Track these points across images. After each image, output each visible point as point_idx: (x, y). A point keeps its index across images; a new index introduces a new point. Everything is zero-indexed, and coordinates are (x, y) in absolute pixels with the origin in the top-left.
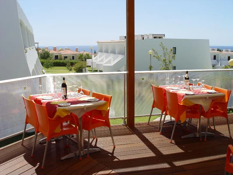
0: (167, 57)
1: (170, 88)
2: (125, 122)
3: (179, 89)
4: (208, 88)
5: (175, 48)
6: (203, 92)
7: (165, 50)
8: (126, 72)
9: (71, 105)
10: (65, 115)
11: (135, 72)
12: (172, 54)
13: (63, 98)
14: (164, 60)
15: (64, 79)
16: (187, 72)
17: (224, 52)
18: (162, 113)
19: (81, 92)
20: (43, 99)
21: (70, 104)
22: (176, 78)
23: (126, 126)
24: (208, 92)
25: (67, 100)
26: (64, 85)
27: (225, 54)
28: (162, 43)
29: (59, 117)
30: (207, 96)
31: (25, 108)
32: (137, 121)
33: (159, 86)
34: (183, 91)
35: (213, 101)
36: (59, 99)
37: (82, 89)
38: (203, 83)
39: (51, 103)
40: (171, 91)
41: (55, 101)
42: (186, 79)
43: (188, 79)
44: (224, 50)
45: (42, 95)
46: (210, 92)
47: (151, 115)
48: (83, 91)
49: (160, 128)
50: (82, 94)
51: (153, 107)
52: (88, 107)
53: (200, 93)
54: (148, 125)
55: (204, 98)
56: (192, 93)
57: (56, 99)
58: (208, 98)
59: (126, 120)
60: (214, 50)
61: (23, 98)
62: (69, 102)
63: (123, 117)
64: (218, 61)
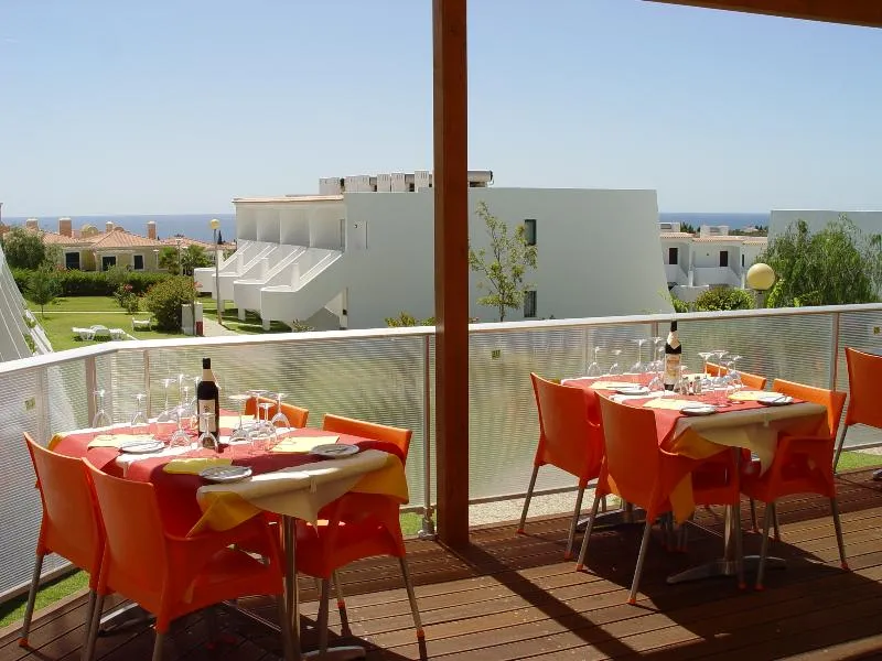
0: (506, 256)
2: (429, 527)
3: (645, 389)
4: (750, 385)
5: (534, 222)
6: (742, 402)
7: (499, 230)
8: (432, 329)
9: (254, 474)
10: (239, 517)
11: (472, 327)
13: (208, 443)
14: (494, 269)
15: (207, 364)
16: (674, 326)
17: (704, 235)
18: (583, 486)
19: (279, 416)
20: (122, 452)
21: (250, 472)
22: (619, 345)
23: (436, 539)
24: (760, 402)
25: (228, 455)
26: (207, 391)
27: (710, 242)
28: (483, 204)
29: (208, 530)
30: (763, 416)
31: (39, 485)
32: (478, 516)
33: (562, 382)
34: (664, 397)
36: (195, 446)
37: (283, 407)
38: (741, 366)
39: (166, 469)
40: (619, 399)
41: (174, 457)
42: (669, 350)
43: (678, 351)
44: (705, 230)
45: (112, 433)
46: (771, 400)
47: (531, 494)
48: (285, 411)
49: (577, 546)
50: (281, 424)
51: (540, 462)
52: (325, 483)
53: (734, 407)
54: (520, 532)
55: (752, 426)
56: (706, 408)
57: (179, 451)
58: (766, 425)
59: (434, 517)
60: (669, 228)
61: (28, 442)
62: (235, 463)
63: (422, 505)
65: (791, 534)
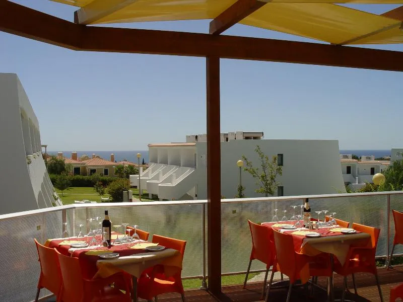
0: (268, 171)
1: (281, 226)
2: (205, 284)
3: (294, 227)
4: (342, 225)
5: (282, 155)
6: (334, 233)
7: (264, 159)
8: (206, 201)
9: (120, 256)
10: (111, 273)
12: (276, 167)
13: (105, 244)
14: (262, 177)
15: (106, 213)
16: (307, 200)
17: (363, 160)
18: (268, 267)
19: (135, 234)
20: (71, 247)
21: (118, 255)
22: (288, 210)
23: (207, 290)
24: (342, 233)
25: (112, 249)
26: (106, 224)
27: (365, 163)
28: (258, 146)
29: (99, 277)
31: (39, 260)
32: (225, 282)
33: (262, 224)
34: (301, 230)
35: (351, 246)
36: (99, 246)
37: (137, 231)
39: (86, 253)
40: (282, 231)
41: (91, 249)
42: (305, 210)
43: (309, 211)
44: (363, 157)
45: (69, 240)
46: (346, 232)
47: (248, 272)
48: (138, 232)
49: (265, 295)
50: (136, 238)
51: (252, 258)
52: (148, 261)
54: (244, 288)
56: (317, 234)
57: (94, 247)
58: (342, 242)
59: (207, 281)
60: (346, 157)
61: (36, 243)
62: (115, 252)
63: (202, 276)
64: (354, 177)
65: (362, 292)
